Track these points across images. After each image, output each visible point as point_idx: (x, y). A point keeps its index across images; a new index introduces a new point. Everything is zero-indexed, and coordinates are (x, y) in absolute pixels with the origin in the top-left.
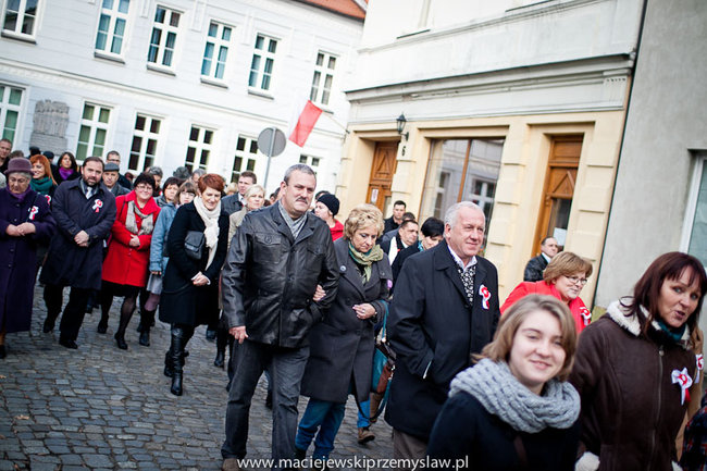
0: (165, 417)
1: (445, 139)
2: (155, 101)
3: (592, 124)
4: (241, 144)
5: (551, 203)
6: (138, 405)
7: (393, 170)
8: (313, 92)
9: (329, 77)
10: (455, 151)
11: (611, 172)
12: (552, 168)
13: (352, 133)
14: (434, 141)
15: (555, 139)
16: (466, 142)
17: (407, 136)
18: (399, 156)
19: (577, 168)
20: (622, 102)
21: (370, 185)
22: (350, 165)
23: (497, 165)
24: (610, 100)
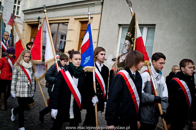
1: (52, 24)
3: (92, 18)
5: (82, 40)
8: (14, 11)
9: (18, 7)
10: (54, 27)
11: (98, 31)
12: (81, 31)
13: (25, 23)
15: (82, 23)
16: (57, 24)
17: (41, 23)
18: (39, 28)
20: (100, 12)
21: (31, 37)
22: (25, 32)
23: (66, 30)
24: (97, 11)
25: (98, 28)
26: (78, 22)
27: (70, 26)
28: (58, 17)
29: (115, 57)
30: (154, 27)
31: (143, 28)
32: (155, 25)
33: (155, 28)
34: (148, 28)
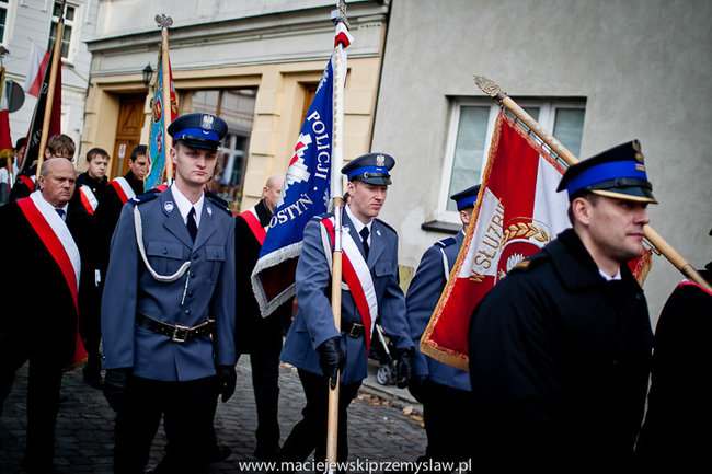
1: (194, 90)
7: (141, 123)
8: (51, 44)
9: (67, 29)
10: (205, 105)
11: (368, 120)
13: (95, 86)
14: (183, 93)
15: (309, 87)
16: (217, 93)
18: (147, 109)
20: (377, 49)
21: (117, 140)
22: (94, 119)
23: (249, 117)
24: (365, 47)
25: (368, 109)
26: (293, 84)
27: (263, 101)
28: (220, 67)
29: (432, 216)
30: (581, 107)
31: (538, 109)
32: (583, 100)
33: (584, 110)
34: (557, 110)
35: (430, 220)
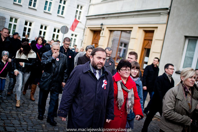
0: (35, 109)
1: (114, 31)
2: (31, 17)
3: (157, 28)
4: (55, 30)
5: (144, 50)
6: (27, 105)
7: (99, 39)
8: (76, 16)
9: (80, 12)
10: (117, 35)
11: (162, 42)
12: (145, 40)
13: (87, 28)
14: (111, 31)
15: (146, 32)
16: (120, 32)
17: (103, 29)
18: (101, 35)
19: (152, 40)
20: (166, 22)
21: (92, 43)
22: (86, 37)
23: (129, 39)
24: (162, 21)
25: (162, 38)
26: (141, 30)
27: (133, 34)
28: (122, 25)
35: (178, 70)
